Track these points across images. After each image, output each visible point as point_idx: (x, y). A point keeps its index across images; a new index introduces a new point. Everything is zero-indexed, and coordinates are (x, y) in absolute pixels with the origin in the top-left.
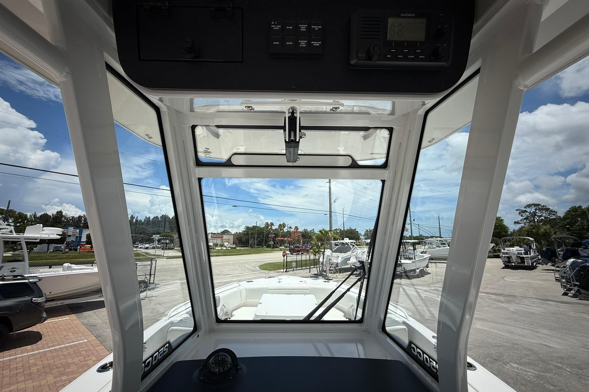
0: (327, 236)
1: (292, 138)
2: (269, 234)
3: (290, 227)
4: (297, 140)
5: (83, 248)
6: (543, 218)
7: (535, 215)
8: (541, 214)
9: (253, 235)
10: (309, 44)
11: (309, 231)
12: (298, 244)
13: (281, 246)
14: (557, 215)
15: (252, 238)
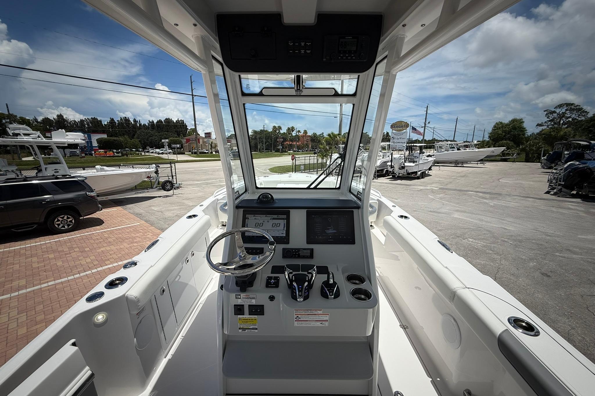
0: (335, 140)
1: (298, 88)
2: (277, 138)
3: (299, 131)
4: (301, 89)
5: (98, 152)
6: (570, 119)
7: (563, 116)
8: (571, 115)
9: (261, 139)
10: (305, 52)
11: (318, 135)
12: (306, 148)
13: (290, 151)
14: (587, 116)
15: (260, 143)
